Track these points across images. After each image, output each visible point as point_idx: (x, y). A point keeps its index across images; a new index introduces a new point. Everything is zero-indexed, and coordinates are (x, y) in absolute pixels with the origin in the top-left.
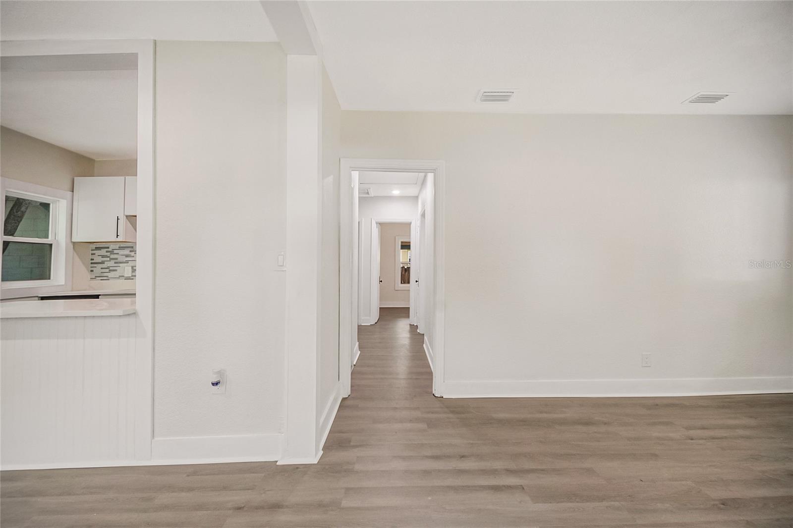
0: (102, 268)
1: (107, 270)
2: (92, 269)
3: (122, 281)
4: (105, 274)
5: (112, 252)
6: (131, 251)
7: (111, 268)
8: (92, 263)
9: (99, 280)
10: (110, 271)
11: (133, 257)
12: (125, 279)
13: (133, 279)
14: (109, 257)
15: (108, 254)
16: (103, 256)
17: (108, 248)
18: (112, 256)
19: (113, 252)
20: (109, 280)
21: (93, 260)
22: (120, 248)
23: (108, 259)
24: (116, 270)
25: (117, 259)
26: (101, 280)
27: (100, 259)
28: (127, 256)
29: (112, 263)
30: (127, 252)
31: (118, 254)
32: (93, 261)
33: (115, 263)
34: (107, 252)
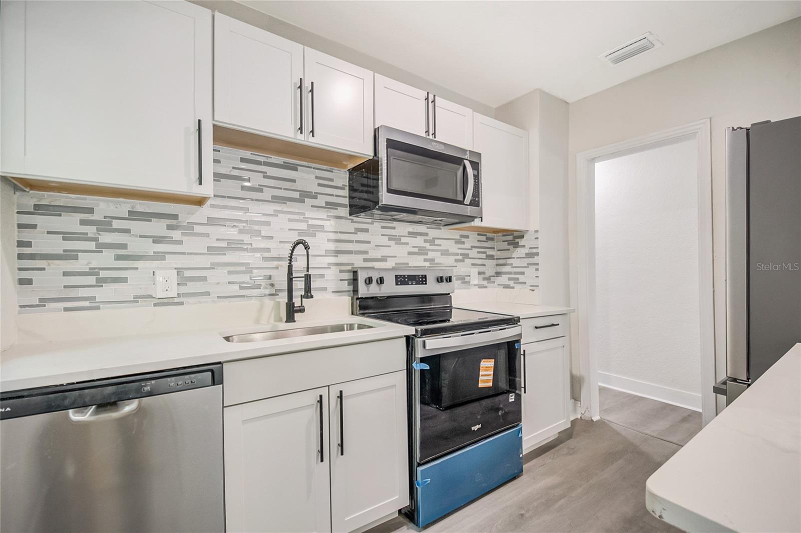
0: (65, 274)
1: (92, 280)
2: (25, 275)
3: (146, 311)
4: (82, 293)
5: (105, 225)
6: (169, 227)
7: (103, 274)
8: (21, 257)
9: (58, 310)
10: (101, 282)
11: (180, 242)
12: (155, 305)
13: (182, 303)
14: (95, 239)
15: (91, 230)
16: (67, 236)
17: (91, 211)
18: (106, 238)
19: (110, 224)
20: (98, 308)
21: (29, 244)
22: (134, 215)
23: (92, 245)
24: (124, 280)
25: (124, 246)
26: (66, 309)
27: (58, 245)
28: (157, 240)
29: (106, 259)
30: (158, 227)
31: (127, 231)
32: (27, 250)
33: (119, 258)
34: (83, 222)
